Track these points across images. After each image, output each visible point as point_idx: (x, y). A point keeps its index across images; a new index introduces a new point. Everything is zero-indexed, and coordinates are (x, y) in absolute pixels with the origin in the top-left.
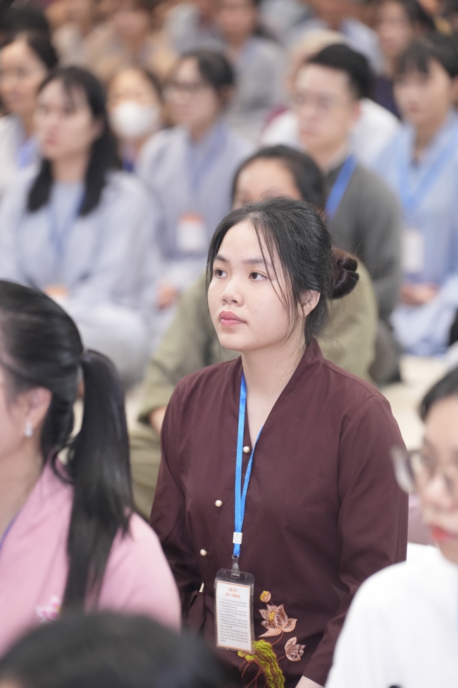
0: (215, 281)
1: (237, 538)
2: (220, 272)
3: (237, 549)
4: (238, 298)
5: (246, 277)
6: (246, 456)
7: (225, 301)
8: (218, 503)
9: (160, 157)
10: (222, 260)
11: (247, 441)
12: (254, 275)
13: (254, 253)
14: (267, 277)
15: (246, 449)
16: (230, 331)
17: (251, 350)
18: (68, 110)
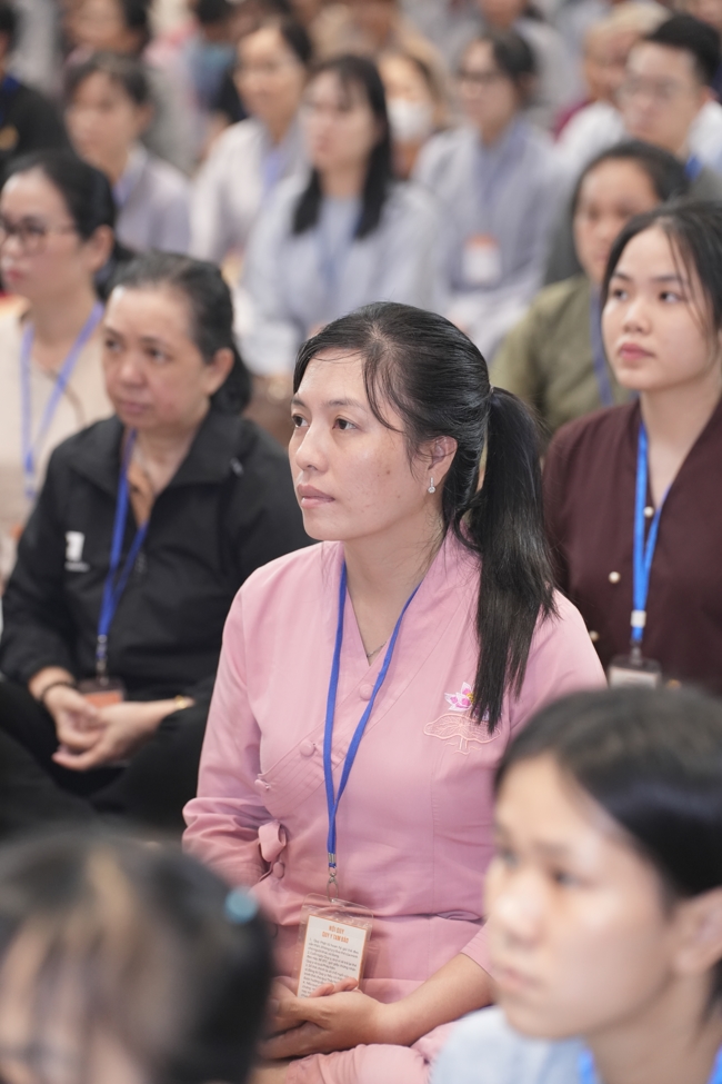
0: (612, 306)
1: (638, 619)
2: (619, 293)
3: (637, 634)
4: (643, 324)
5: (655, 298)
6: (648, 521)
7: (627, 329)
8: (614, 577)
9: (443, 167)
10: (624, 277)
11: (649, 502)
12: (663, 296)
13: (664, 267)
14: (682, 298)
15: (649, 511)
16: (632, 366)
17: (656, 390)
18: (343, 108)
